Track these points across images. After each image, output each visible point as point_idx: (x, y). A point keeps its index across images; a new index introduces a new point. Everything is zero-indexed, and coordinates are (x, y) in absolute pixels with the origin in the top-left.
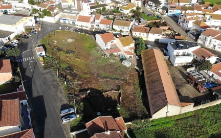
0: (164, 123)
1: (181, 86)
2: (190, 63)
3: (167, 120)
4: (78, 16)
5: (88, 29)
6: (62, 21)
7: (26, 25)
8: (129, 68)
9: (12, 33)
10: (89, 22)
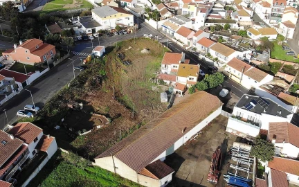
0: (104, 178)
1: (197, 157)
2: (252, 138)
3: (112, 178)
4: (180, 26)
5: (182, 45)
6: (164, 29)
7: (120, 22)
8: (162, 104)
9: (100, 26)
10: (186, 37)
